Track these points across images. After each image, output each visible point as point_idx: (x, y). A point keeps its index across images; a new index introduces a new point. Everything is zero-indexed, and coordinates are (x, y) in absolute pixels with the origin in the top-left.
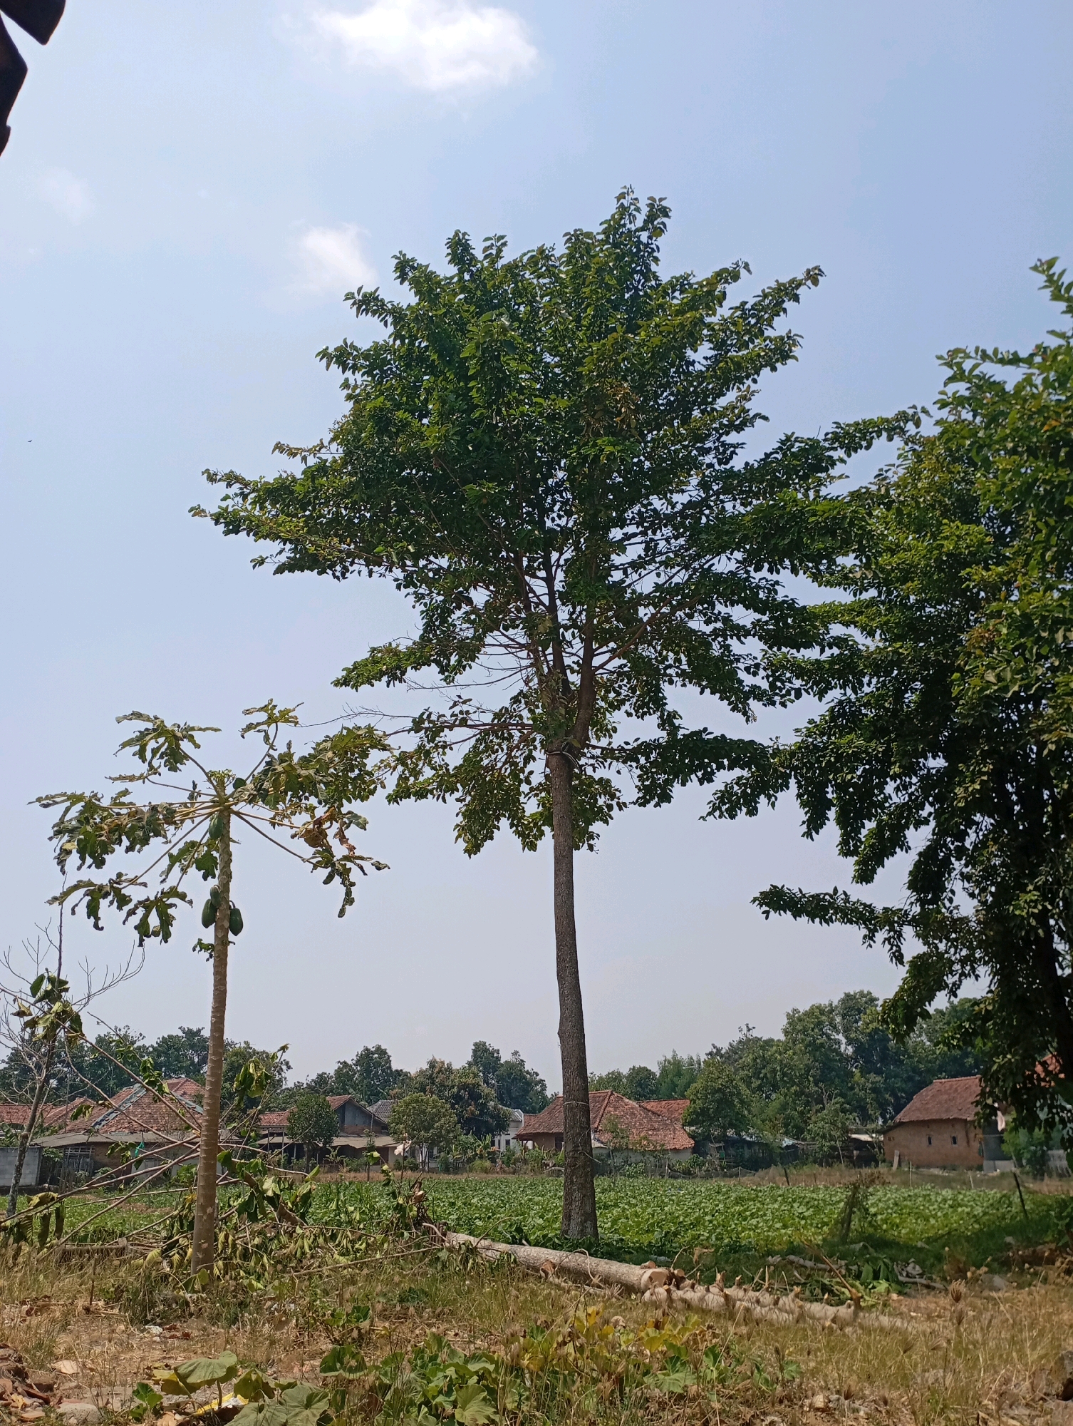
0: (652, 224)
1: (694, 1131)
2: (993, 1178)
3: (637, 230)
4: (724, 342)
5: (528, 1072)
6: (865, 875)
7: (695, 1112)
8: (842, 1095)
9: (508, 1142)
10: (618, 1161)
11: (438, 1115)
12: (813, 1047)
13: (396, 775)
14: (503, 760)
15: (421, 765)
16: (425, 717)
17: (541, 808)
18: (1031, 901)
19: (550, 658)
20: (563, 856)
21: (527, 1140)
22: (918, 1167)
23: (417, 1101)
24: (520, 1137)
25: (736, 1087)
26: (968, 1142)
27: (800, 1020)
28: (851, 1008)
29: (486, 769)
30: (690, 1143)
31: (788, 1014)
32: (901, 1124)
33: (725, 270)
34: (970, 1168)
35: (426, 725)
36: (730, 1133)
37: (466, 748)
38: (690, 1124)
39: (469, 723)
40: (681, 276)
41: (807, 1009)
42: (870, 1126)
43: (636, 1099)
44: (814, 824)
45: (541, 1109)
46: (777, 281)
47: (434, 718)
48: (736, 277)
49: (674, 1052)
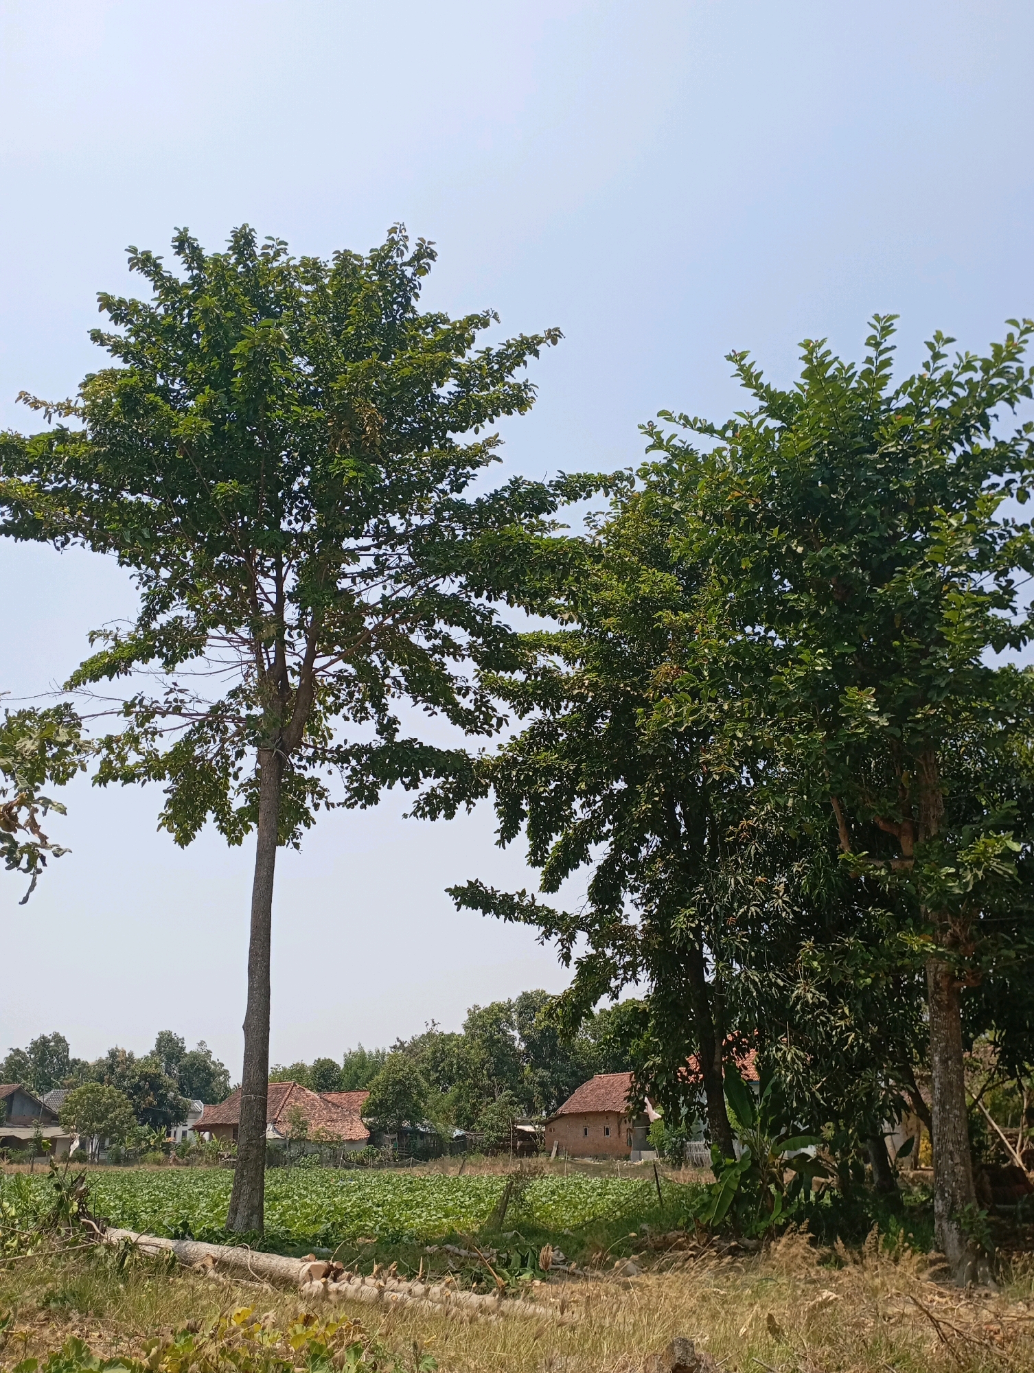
0: (418, 262)
1: (370, 1122)
2: (638, 1167)
3: (404, 264)
4: (468, 381)
5: (213, 1063)
6: (551, 885)
7: (374, 1103)
8: (511, 1088)
9: (184, 1134)
10: (294, 1151)
11: (114, 1106)
12: (491, 1042)
13: (100, 758)
14: (215, 751)
15: (127, 749)
16: (137, 702)
17: (248, 803)
18: (690, 915)
19: (272, 655)
20: (266, 852)
21: (205, 1131)
22: (573, 1156)
23: (92, 1091)
24: (199, 1129)
25: (416, 1079)
26: (619, 1133)
27: (480, 1016)
28: (527, 1007)
29: (197, 759)
30: (365, 1134)
31: (469, 1011)
32: (563, 1115)
33: (476, 316)
34: (618, 1158)
35: (137, 709)
36: (406, 1124)
37: (179, 736)
38: (368, 1115)
39: (183, 711)
40: (436, 315)
41: (488, 1005)
42: (534, 1118)
43: (319, 1091)
44: (508, 833)
45: (223, 1099)
46: (521, 334)
47: (145, 703)
48: (486, 324)
49: (360, 1045)
